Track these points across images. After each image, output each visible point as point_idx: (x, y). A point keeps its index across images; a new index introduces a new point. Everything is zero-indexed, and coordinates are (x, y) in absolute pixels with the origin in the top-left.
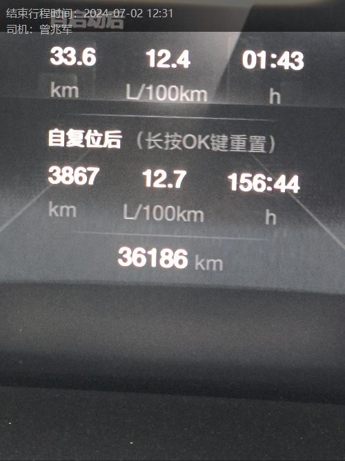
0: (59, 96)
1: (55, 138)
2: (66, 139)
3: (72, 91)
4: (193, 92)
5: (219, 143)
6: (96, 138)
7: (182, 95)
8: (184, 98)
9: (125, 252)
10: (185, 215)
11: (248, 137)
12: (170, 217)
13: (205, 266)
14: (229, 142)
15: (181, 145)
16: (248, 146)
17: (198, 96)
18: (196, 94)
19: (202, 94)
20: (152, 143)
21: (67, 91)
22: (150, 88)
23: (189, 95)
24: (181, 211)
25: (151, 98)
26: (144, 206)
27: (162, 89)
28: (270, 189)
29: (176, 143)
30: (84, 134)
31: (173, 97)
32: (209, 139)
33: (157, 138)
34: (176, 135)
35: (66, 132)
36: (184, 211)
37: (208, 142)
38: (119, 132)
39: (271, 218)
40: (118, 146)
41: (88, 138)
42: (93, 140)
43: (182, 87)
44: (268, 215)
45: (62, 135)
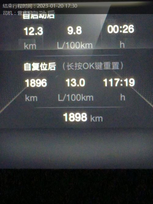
0: (28, 49)
1: (27, 67)
2: (32, 67)
3: (33, 46)
4: (86, 44)
5: (99, 66)
6: (45, 66)
7: (82, 46)
11: (111, 63)
12: (79, 99)
13: (95, 120)
15: (82, 67)
17: (89, 46)
20: (69, 67)
21: (31, 46)
22: (68, 43)
24: (83, 96)
25: (68, 48)
26: (67, 95)
30: (40, 65)
34: (80, 63)
35: (31, 64)
36: (85, 96)
38: (55, 63)
39: (123, 97)
40: (54, 69)
42: (43, 67)
43: (81, 42)
44: (121, 96)
45: (30, 66)
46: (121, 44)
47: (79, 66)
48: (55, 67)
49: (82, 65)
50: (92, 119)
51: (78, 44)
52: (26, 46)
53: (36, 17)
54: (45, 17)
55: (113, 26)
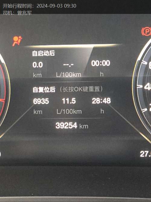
0: (36, 77)
1: (35, 90)
2: (38, 90)
3: (40, 75)
4: (76, 74)
5: (85, 89)
6: (47, 89)
7: (73, 75)
8: (74, 76)
9: (58, 124)
10: (76, 112)
11: (94, 87)
12: (71, 112)
13: (83, 127)
14: (88, 89)
15: (74, 90)
16: (94, 89)
17: (78, 75)
18: (77, 75)
19: (79, 75)
20: (65, 90)
21: (38, 75)
22: (64, 73)
23: (75, 75)
24: (74, 111)
25: (64, 76)
26: (63, 109)
27: (67, 73)
28: (101, 102)
29: (72, 90)
30: (44, 88)
31: (71, 76)
32: (82, 88)
33: (66, 88)
34: (72, 87)
35: (38, 88)
36: (75, 111)
37: (82, 89)
38: (54, 87)
39: (102, 111)
40: (54, 92)
41: (45, 89)
42: (47, 90)
43: (73, 73)
44: (101, 111)
45: (37, 89)
46: (101, 73)
47: (71, 89)
48: (54, 90)
49: (74, 88)
50: (81, 127)
51: (71, 73)
52: (34, 75)
53: (42, 55)
54: (48, 55)
55: (95, 61)
